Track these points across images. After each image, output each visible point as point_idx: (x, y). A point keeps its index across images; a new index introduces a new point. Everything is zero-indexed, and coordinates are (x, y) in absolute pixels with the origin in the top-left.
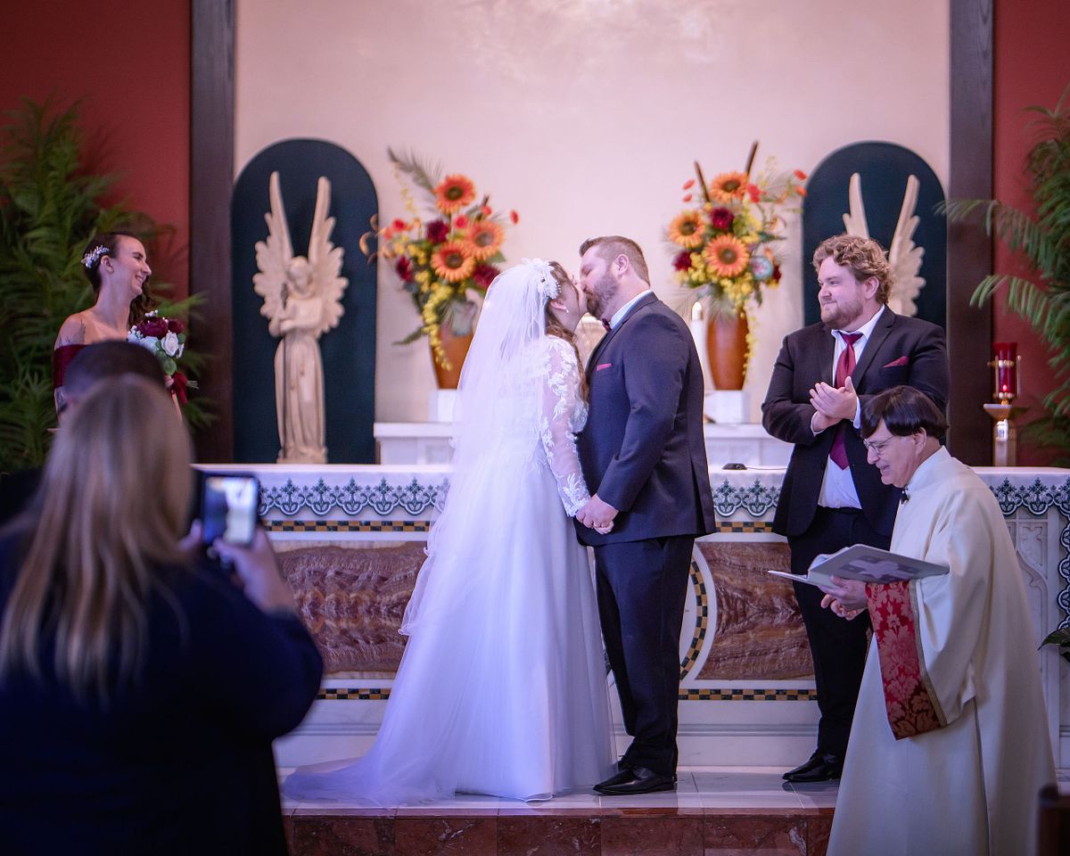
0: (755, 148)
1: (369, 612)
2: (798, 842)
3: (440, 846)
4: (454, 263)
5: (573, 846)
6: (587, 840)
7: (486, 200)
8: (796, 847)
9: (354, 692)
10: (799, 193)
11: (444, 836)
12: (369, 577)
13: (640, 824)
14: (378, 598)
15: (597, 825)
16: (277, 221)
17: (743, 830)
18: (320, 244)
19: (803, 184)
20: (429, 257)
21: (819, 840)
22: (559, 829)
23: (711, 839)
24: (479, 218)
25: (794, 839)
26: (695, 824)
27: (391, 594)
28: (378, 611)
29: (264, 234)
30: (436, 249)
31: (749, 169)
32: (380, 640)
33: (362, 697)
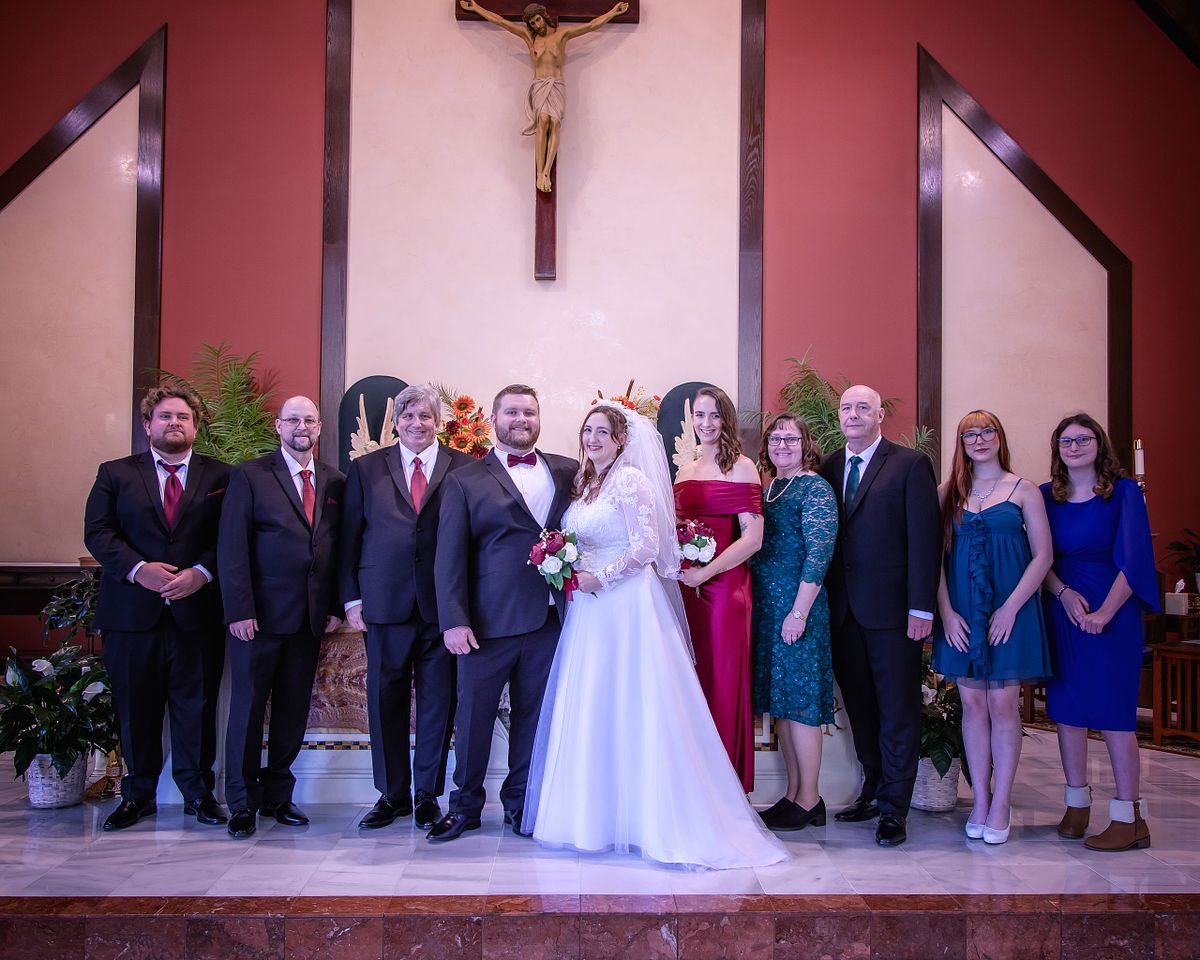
0: (632, 383)
1: (334, 682)
2: (670, 939)
3: (328, 943)
4: (462, 444)
5: (456, 944)
6: (468, 937)
7: (481, 409)
8: (667, 942)
9: (322, 743)
10: (656, 409)
11: (332, 934)
12: (335, 655)
13: (519, 922)
14: (342, 671)
15: (478, 923)
16: (362, 421)
17: (617, 927)
18: (386, 433)
19: (658, 404)
20: (447, 442)
21: (687, 936)
22: (443, 926)
23: (586, 936)
24: (477, 420)
25: (665, 936)
26: (572, 922)
27: (351, 667)
28: (341, 681)
29: (355, 428)
30: (451, 437)
31: (628, 395)
32: (343, 704)
33: (327, 748)
